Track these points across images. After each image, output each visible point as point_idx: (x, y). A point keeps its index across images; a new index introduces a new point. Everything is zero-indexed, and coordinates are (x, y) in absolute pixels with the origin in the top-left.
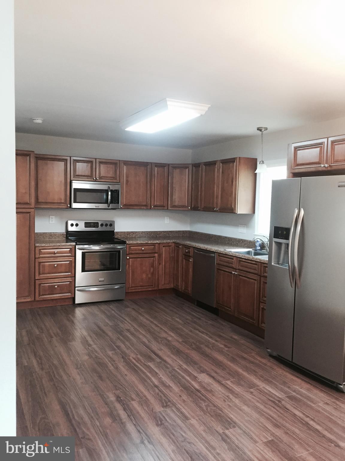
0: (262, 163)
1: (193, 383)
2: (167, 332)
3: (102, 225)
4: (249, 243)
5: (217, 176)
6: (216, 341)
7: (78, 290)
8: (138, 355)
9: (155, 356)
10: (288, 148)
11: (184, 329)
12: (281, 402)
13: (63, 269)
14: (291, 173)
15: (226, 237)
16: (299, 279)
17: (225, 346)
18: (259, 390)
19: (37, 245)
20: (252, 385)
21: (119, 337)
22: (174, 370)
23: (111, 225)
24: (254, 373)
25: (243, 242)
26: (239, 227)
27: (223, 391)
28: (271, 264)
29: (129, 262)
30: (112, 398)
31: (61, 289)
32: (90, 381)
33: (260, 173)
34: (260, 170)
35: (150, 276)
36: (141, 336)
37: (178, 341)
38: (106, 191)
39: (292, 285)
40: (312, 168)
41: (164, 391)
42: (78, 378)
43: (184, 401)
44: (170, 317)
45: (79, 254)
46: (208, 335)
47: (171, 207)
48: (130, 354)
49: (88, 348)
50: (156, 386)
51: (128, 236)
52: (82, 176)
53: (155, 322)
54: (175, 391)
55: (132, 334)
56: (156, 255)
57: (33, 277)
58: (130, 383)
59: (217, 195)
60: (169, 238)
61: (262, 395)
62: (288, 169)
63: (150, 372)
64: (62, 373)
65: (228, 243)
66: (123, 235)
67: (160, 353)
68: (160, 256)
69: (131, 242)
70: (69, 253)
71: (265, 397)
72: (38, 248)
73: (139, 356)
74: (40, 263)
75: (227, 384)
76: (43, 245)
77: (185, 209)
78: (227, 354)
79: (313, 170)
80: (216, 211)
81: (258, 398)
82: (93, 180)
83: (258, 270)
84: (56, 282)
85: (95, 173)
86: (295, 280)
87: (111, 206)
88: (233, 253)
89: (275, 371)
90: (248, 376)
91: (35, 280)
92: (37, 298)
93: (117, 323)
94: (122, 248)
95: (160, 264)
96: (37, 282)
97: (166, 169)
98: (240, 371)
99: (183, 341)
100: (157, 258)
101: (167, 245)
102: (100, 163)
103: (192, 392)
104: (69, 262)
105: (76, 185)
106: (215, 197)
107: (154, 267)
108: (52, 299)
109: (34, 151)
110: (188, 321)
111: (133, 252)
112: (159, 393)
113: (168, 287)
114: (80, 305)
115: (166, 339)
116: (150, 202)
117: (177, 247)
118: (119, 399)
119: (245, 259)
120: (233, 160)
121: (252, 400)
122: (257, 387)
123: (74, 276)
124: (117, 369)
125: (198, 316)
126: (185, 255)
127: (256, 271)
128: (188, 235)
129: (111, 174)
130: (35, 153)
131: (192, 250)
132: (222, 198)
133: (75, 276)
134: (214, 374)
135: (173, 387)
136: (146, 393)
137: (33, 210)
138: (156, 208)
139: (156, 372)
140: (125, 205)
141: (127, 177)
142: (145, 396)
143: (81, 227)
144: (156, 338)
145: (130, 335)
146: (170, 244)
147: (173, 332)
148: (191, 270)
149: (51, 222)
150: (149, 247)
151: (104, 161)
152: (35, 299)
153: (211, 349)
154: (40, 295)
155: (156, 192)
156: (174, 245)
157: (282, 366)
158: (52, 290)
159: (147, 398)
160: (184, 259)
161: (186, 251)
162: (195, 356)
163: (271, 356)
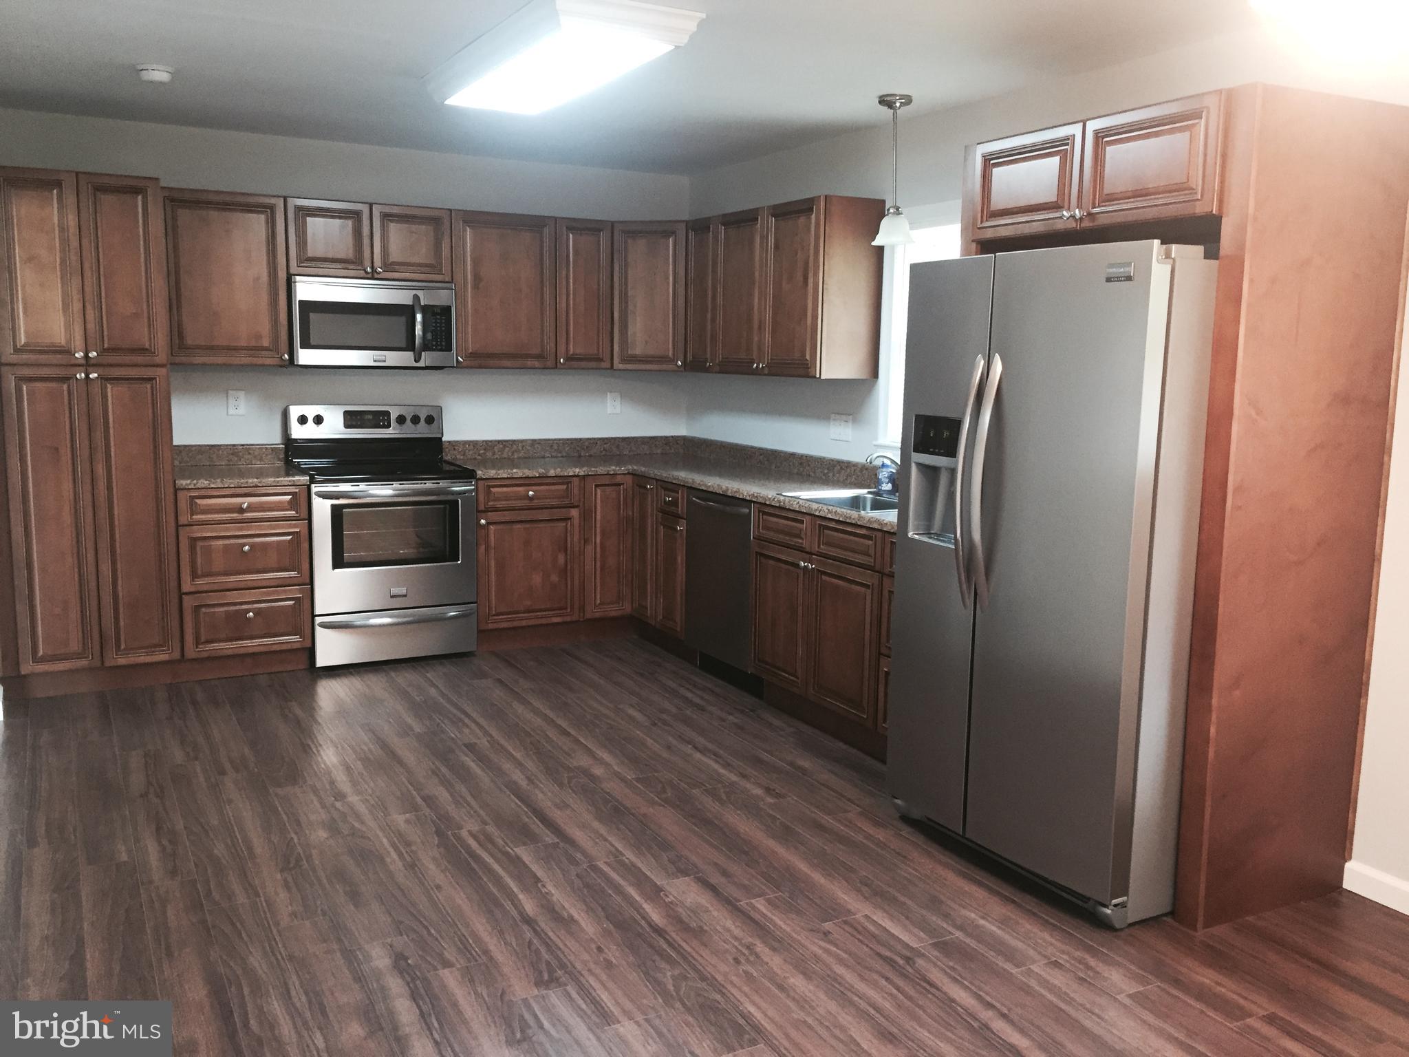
0: (894, 213)
1: (647, 907)
2: (594, 750)
3: (401, 420)
4: (861, 470)
5: (761, 259)
6: (744, 776)
7: (324, 626)
8: (485, 823)
9: (541, 825)
10: (965, 160)
11: (649, 741)
12: (914, 963)
13: (272, 559)
14: (973, 241)
15: (793, 455)
16: (987, 579)
17: (768, 790)
18: (852, 926)
19: (183, 483)
20: (832, 911)
21: (439, 770)
22: (594, 868)
23: (430, 420)
24: (844, 872)
25: (841, 468)
26: (832, 423)
27: (737, 932)
28: (907, 535)
29: (488, 535)
30: (380, 959)
31: (270, 622)
32: (319, 909)
33: (893, 247)
34: (889, 234)
35: (554, 578)
36: (507, 766)
37: (623, 780)
38: (406, 312)
39: (967, 600)
40: (1035, 224)
41: (550, 934)
42: (282, 898)
43: (609, 965)
44: (611, 705)
45: (322, 510)
46: (720, 757)
47: (623, 361)
48: (463, 823)
49: (333, 806)
50: (529, 921)
51: (489, 454)
52: (325, 260)
53: (560, 722)
54: (587, 934)
55: (482, 759)
56: (574, 513)
57: (174, 584)
58: (448, 914)
59: (760, 322)
60: (620, 460)
61: (858, 939)
62: (964, 230)
63: (518, 878)
64: (237, 888)
65: (797, 474)
66: (471, 453)
67: (558, 816)
68: (587, 515)
69: (492, 473)
70: (289, 507)
71: (867, 946)
72: (186, 492)
73: (491, 829)
74: (193, 541)
75: (754, 908)
76: (204, 483)
77: (664, 367)
78: (770, 816)
79: (1037, 228)
80: (757, 372)
81: (846, 952)
82: (362, 273)
83: (875, 554)
84: (251, 603)
85: (369, 252)
86: (975, 588)
87: (427, 358)
88: (801, 502)
89: (909, 866)
90: (823, 881)
91: (181, 595)
92: (191, 652)
93: (438, 724)
94: (464, 492)
95: (586, 541)
96: (188, 602)
97: (604, 238)
98: (803, 866)
99: (638, 780)
100: (576, 522)
101: (612, 482)
102: (386, 217)
103: (639, 935)
104: (290, 537)
105: (309, 289)
106: (756, 326)
107: (569, 549)
108: (239, 653)
109: (157, 179)
110: (664, 716)
111: (499, 505)
112: (535, 941)
113: (613, 611)
114: (334, 671)
115: (586, 772)
116: (553, 345)
117: (640, 487)
118: (402, 963)
119: (838, 521)
120: (805, 207)
121: (824, 956)
122: (846, 916)
123: (308, 581)
124: (413, 869)
125: (697, 700)
126: (663, 512)
127: (868, 559)
128: (681, 451)
129: (422, 254)
130: (163, 184)
131: (683, 498)
132: (774, 331)
133: (311, 582)
134: (716, 879)
135: (583, 924)
136: (493, 944)
137: (163, 371)
138: (575, 364)
139: (535, 876)
140: (474, 355)
141: (477, 262)
142: (486, 952)
143: (333, 426)
144: (554, 768)
145: (473, 761)
146: (619, 479)
147: (611, 752)
148: (681, 559)
149: (231, 411)
150: (547, 487)
151: (395, 210)
152: (183, 654)
153: (720, 800)
154: (198, 642)
155: (571, 311)
156: (630, 482)
157: (934, 849)
158: (238, 625)
159: (491, 958)
160: (661, 524)
161: (665, 500)
162: (669, 822)
163: (906, 819)
